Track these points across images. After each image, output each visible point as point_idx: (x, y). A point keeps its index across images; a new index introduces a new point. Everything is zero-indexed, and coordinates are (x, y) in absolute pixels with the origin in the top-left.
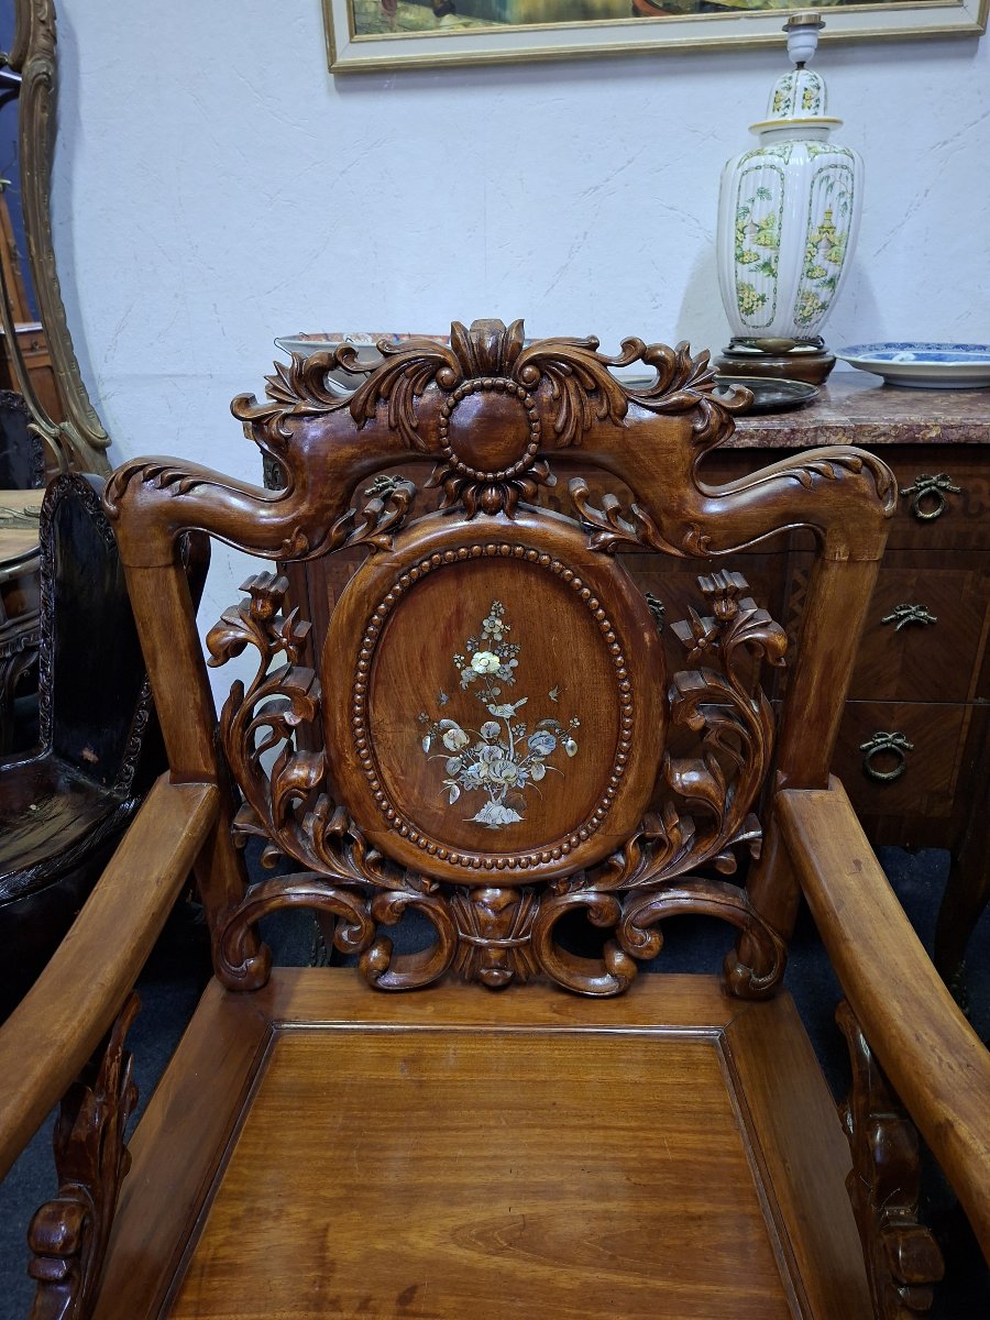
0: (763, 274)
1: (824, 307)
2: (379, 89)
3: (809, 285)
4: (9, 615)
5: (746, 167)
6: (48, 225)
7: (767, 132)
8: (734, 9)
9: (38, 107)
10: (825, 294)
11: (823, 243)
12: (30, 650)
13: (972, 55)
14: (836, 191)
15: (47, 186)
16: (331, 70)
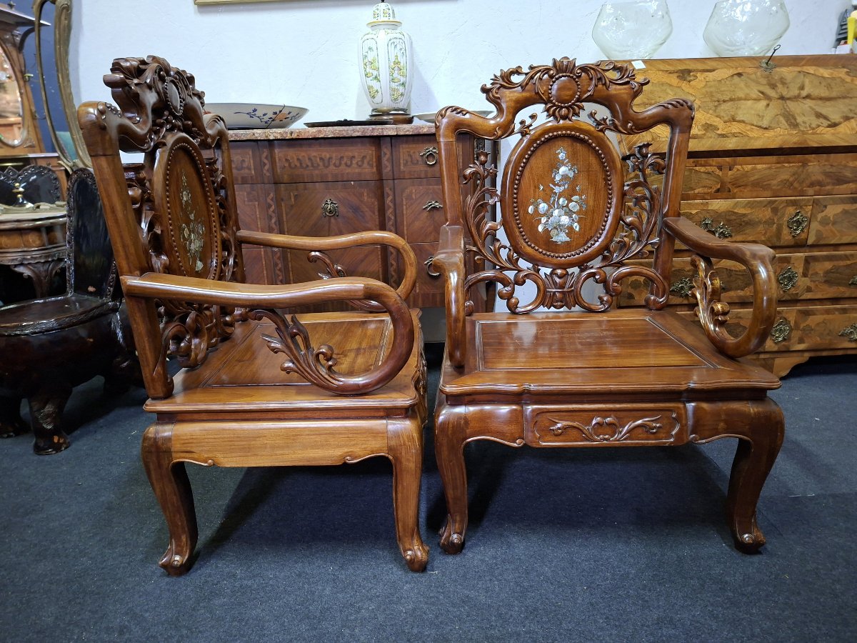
0: (375, 81)
1: (402, 95)
2: (218, 12)
3: (394, 85)
4: (50, 244)
5: (363, 40)
6: (67, 70)
7: (373, 25)
9: (63, 18)
10: (401, 89)
11: (396, 68)
12: (61, 260)
14: (398, 47)
15: (67, 53)
16: (195, 4)
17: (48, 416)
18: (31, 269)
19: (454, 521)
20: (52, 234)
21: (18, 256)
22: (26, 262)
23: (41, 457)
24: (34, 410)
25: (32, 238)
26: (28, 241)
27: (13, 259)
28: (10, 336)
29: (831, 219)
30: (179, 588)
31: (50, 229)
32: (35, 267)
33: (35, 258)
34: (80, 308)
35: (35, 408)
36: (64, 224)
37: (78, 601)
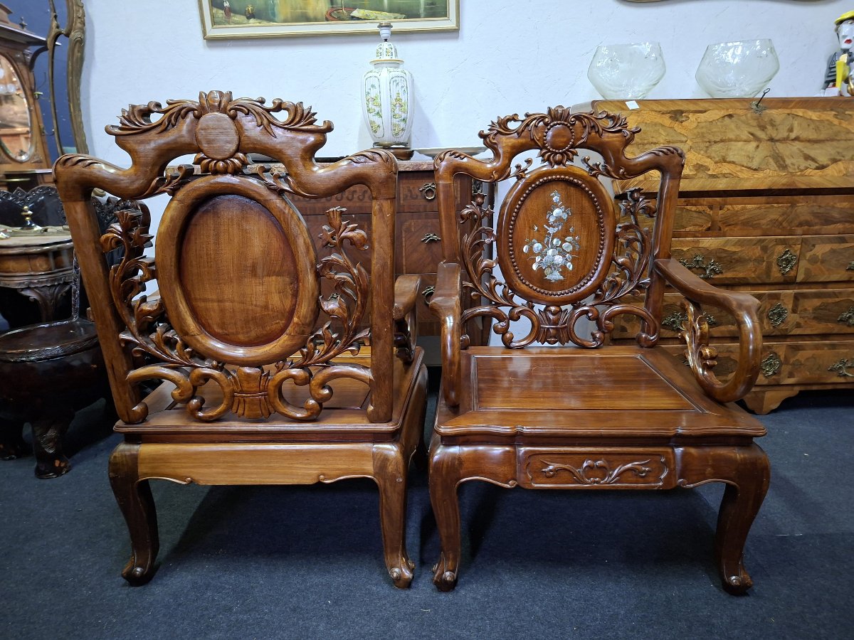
0: (377, 117)
1: (403, 130)
2: (225, 46)
3: (395, 121)
4: (57, 268)
5: (366, 77)
6: (78, 99)
7: (377, 64)
8: (365, 19)
9: (76, 51)
10: (402, 125)
11: (398, 105)
12: (66, 284)
13: (457, 38)
14: (400, 85)
15: (79, 85)
16: (204, 39)
17: (50, 440)
18: (36, 292)
19: (448, 559)
20: (58, 258)
21: (25, 280)
22: (33, 286)
23: (42, 481)
24: (36, 435)
25: (40, 263)
26: (35, 265)
27: (20, 283)
28: (15, 362)
29: (820, 257)
30: (176, 621)
31: (57, 254)
32: (41, 291)
33: (42, 282)
34: (85, 333)
35: (38, 433)
36: (71, 249)
37: (77, 633)
